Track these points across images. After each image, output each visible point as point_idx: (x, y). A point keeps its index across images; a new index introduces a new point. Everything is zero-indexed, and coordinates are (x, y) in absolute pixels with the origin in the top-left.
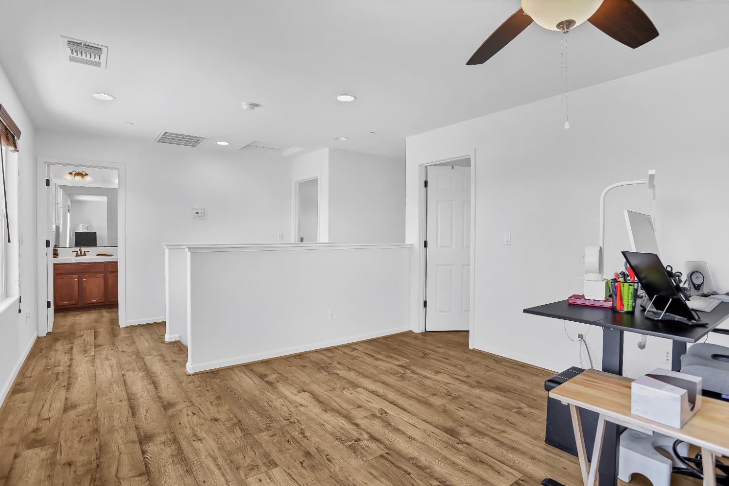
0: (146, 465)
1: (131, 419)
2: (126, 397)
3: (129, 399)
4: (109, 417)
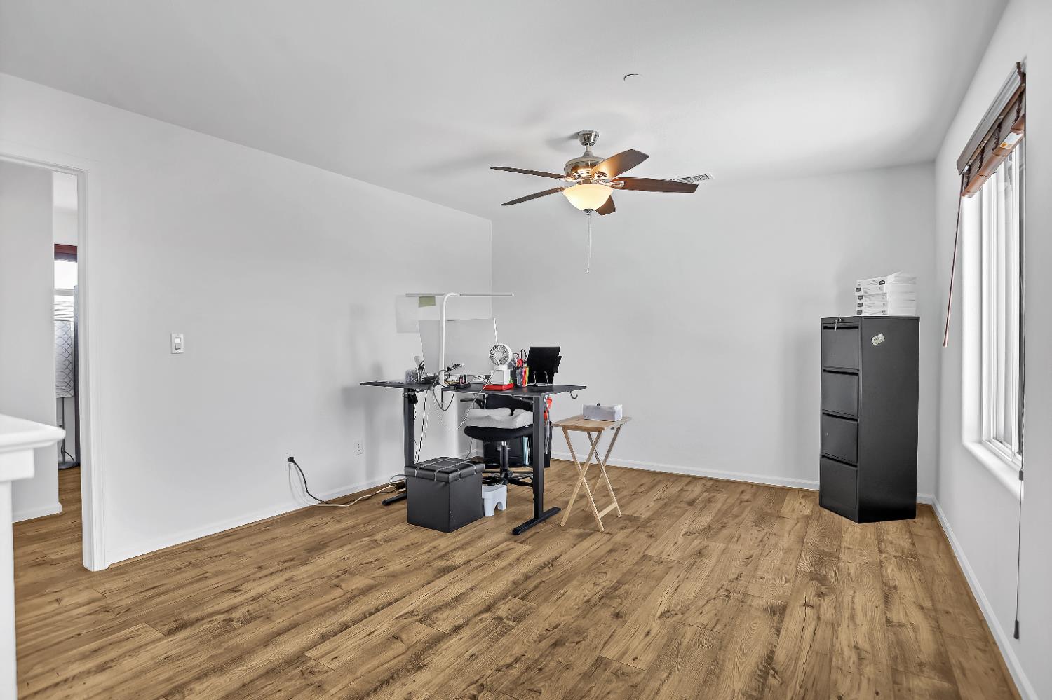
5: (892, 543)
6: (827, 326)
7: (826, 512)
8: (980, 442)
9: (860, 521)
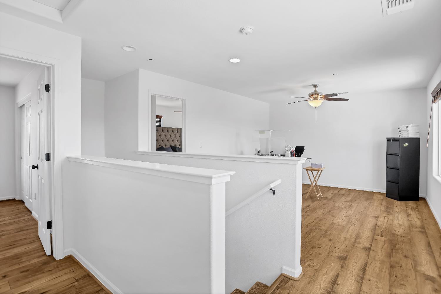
0: (372, 241)
1: (369, 263)
2: (364, 281)
3: (362, 279)
4: (382, 271)
5: (410, 206)
6: (388, 140)
7: (388, 198)
8: (438, 175)
9: (400, 201)
